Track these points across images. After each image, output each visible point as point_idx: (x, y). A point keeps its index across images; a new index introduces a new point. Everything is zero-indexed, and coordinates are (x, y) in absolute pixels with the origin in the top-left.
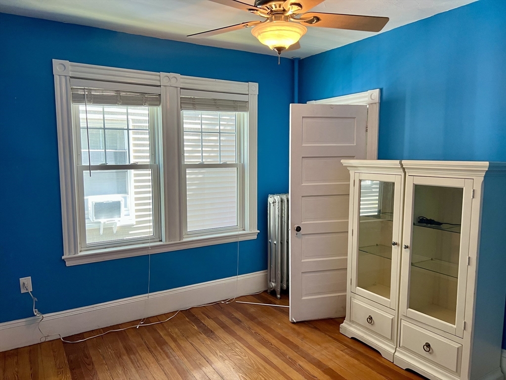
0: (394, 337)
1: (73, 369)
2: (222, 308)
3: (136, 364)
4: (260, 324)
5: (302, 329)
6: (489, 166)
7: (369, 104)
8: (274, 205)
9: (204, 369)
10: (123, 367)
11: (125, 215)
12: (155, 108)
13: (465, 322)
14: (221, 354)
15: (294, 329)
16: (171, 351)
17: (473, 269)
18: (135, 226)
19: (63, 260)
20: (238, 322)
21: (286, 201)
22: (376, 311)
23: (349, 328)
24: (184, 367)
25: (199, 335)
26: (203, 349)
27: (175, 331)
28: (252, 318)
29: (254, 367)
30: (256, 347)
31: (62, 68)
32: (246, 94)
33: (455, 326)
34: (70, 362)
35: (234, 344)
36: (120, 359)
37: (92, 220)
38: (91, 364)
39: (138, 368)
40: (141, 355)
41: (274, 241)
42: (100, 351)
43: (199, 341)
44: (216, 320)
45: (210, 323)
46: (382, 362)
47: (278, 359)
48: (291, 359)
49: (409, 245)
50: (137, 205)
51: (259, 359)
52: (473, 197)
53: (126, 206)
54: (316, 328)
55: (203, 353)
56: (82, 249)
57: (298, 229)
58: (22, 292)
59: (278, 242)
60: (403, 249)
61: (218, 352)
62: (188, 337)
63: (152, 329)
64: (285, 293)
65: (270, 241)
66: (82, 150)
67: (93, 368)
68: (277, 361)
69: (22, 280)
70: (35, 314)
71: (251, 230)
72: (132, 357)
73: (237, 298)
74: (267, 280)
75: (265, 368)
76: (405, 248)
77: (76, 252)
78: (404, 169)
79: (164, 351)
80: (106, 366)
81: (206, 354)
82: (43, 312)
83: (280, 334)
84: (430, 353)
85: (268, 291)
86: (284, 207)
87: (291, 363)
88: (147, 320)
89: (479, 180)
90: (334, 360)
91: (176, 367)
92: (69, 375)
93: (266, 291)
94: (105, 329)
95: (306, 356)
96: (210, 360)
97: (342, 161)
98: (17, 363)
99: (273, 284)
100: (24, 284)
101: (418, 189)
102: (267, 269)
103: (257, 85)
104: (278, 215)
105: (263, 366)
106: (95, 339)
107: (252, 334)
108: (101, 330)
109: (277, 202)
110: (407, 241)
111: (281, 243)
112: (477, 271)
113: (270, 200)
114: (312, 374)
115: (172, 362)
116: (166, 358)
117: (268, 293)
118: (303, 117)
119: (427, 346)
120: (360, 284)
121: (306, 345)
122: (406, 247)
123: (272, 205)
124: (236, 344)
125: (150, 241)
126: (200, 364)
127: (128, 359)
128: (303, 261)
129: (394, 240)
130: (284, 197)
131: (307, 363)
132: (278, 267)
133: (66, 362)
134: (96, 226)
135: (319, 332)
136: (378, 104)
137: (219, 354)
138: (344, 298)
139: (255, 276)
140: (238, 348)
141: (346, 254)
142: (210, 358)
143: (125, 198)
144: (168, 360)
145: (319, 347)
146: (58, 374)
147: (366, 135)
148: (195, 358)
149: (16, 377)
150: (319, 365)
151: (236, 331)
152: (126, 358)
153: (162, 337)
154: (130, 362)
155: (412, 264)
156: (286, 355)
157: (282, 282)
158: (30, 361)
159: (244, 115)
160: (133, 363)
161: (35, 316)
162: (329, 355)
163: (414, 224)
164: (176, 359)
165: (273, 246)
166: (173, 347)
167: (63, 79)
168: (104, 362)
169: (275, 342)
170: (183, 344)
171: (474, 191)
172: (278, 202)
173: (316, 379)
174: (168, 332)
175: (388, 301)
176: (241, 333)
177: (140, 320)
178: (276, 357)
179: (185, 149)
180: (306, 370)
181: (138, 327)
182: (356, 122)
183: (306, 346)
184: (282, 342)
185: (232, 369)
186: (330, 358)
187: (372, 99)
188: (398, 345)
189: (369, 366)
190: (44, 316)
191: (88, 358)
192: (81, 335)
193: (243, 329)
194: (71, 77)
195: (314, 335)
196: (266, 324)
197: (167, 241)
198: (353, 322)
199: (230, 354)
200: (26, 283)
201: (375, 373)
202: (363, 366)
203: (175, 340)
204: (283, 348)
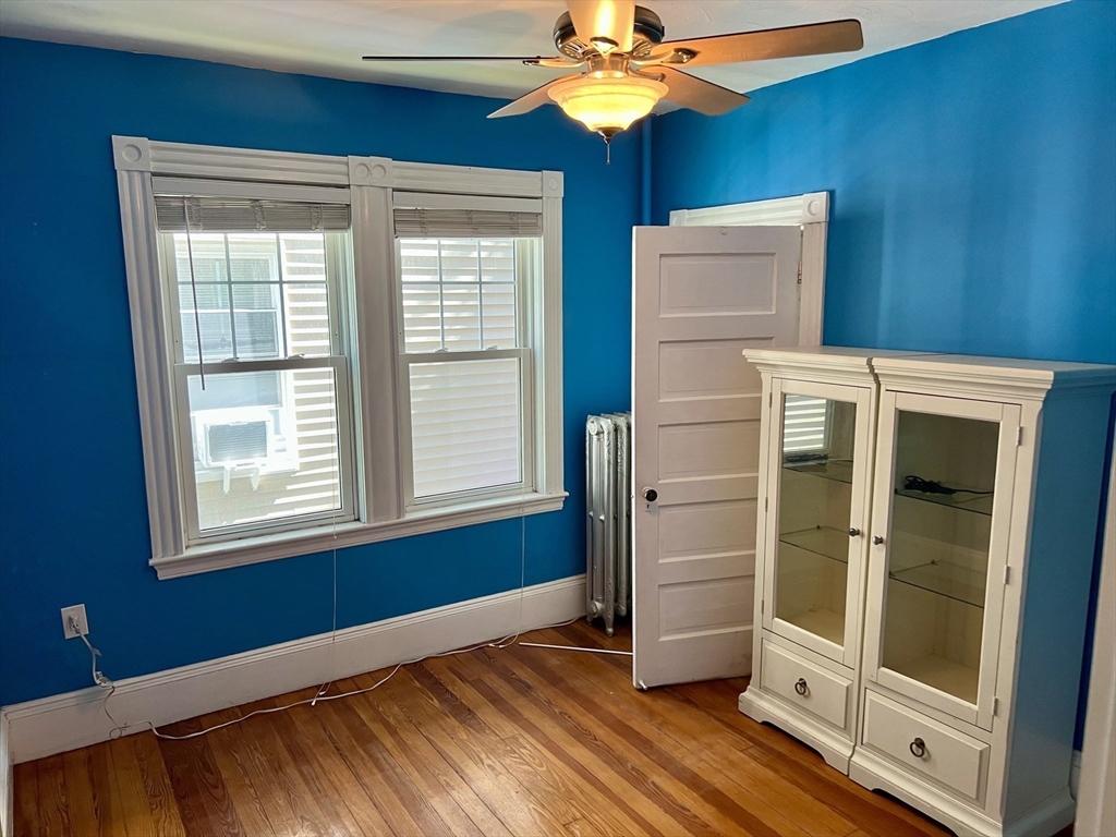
0: (851, 724)
1: (184, 797)
2: (490, 658)
3: (313, 785)
4: (572, 693)
5: (659, 705)
6: (1054, 380)
7: (804, 224)
8: (599, 439)
9: (454, 793)
10: (287, 790)
11: (277, 451)
12: (338, 235)
13: (996, 701)
14: (491, 763)
15: (642, 704)
16: (386, 755)
17: (1015, 592)
18: (298, 474)
19: (152, 567)
20: (525, 689)
21: (625, 430)
22: (813, 669)
23: (759, 703)
24: (414, 790)
25: (443, 719)
26: (453, 751)
27: (393, 712)
28: (554, 680)
29: (558, 790)
30: (562, 744)
31: (134, 156)
32: (537, 198)
33: (976, 707)
34: (175, 782)
35: (517, 740)
36: (280, 773)
37: (204, 463)
38: (220, 786)
39: (318, 795)
40: (324, 765)
41: (601, 515)
42: (237, 756)
43: (443, 733)
44: (478, 684)
45: (467, 694)
46: (824, 775)
47: (609, 769)
48: (637, 771)
49: (884, 537)
50: (302, 428)
51: (568, 771)
52: (1020, 443)
53: (277, 432)
54: (688, 701)
55: (452, 760)
56: (192, 542)
57: (652, 496)
58: (67, 637)
59: (607, 517)
60: (872, 544)
61: (483, 756)
62: (420, 724)
63: (344, 707)
64: (624, 623)
65: (591, 513)
66: (182, 311)
67: (224, 795)
68: (606, 775)
69: (66, 612)
70: (98, 682)
71: (550, 492)
72: (305, 769)
73: (523, 636)
74: (586, 595)
75: (582, 792)
76: (876, 543)
77: (178, 549)
78: (876, 377)
79: (371, 756)
80: (252, 791)
81: (458, 762)
82: (114, 676)
83: (611, 715)
84: (925, 760)
85: (588, 619)
86: (622, 443)
87: (637, 779)
88: (333, 687)
89: (1033, 407)
90: (726, 772)
91: (397, 792)
92: (175, 810)
93: (582, 619)
94: (245, 708)
95: (666, 764)
96: (467, 775)
97: (745, 352)
98: (64, 785)
99: (599, 605)
100: (70, 620)
101: (905, 419)
102: (585, 572)
103: (560, 175)
104: (609, 461)
105: (578, 787)
106: (224, 730)
107: (553, 716)
108: (237, 710)
109: (606, 433)
110: (881, 528)
111: (615, 519)
112: (1025, 596)
113: (592, 426)
114: (680, 801)
115: (387, 779)
116: (375, 770)
117: (587, 623)
118: (661, 255)
119: (918, 745)
120: (782, 612)
121: (668, 739)
122: (879, 541)
123: (595, 438)
124: (521, 740)
125: (333, 520)
126: (448, 784)
127: (297, 773)
128: (661, 561)
129: (853, 526)
130: (621, 422)
131: (670, 779)
132: (608, 568)
133: (168, 781)
134: (214, 476)
135: (695, 709)
136: (823, 225)
137: (487, 762)
138: (748, 637)
139: (559, 587)
140: (525, 748)
141: (753, 546)
142: (468, 771)
143: (275, 413)
144: (379, 776)
145: (694, 743)
146: (152, 810)
147: (799, 291)
148: (437, 772)
149: (65, 815)
150: (694, 782)
151: (519, 710)
152: (291, 771)
153: (365, 725)
154: (301, 780)
155: (891, 574)
156: (627, 761)
157: (616, 600)
158: (91, 780)
159: (532, 243)
160: (307, 782)
161: (96, 685)
162: (714, 760)
163: (896, 491)
164: (397, 774)
165: (598, 526)
166: (389, 746)
167: (137, 178)
168: (247, 781)
169: (602, 732)
170: (411, 739)
171: (1021, 430)
172: (609, 433)
173: (687, 813)
174: (378, 713)
175: (840, 650)
176: (530, 713)
177: (318, 687)
178: (605, 765)
179: (406, 303)
180: (668, 796)
181: (313, 704)
182: (775, 264)
183: (668, 743)
184: (619, 734)
185: (513, 794)
186: (719, 767)
187: (811, 213)
188: (858, 741)
189: (798, 785)
190: (116, 684)
191: (212, 773)
192: (194, 723)
193: (535, 705)
194: (154, 174)
195: (684, 717)
196: (583, 692)
197: (372, 520)
198: (766, 690)
199: (508, 761)
200: (75, 617)
201: (810, 798)
202: (785, 783)
203: (393, 732)
204: (620, 746)
